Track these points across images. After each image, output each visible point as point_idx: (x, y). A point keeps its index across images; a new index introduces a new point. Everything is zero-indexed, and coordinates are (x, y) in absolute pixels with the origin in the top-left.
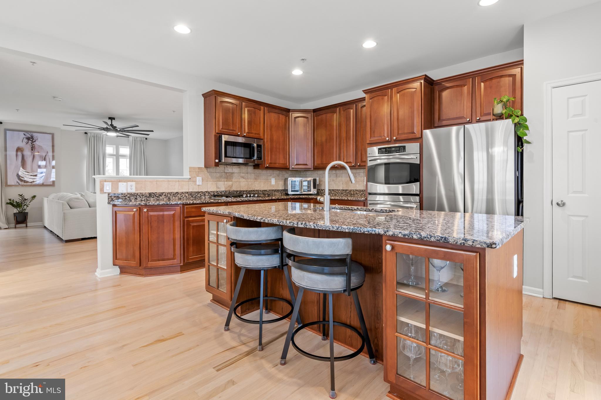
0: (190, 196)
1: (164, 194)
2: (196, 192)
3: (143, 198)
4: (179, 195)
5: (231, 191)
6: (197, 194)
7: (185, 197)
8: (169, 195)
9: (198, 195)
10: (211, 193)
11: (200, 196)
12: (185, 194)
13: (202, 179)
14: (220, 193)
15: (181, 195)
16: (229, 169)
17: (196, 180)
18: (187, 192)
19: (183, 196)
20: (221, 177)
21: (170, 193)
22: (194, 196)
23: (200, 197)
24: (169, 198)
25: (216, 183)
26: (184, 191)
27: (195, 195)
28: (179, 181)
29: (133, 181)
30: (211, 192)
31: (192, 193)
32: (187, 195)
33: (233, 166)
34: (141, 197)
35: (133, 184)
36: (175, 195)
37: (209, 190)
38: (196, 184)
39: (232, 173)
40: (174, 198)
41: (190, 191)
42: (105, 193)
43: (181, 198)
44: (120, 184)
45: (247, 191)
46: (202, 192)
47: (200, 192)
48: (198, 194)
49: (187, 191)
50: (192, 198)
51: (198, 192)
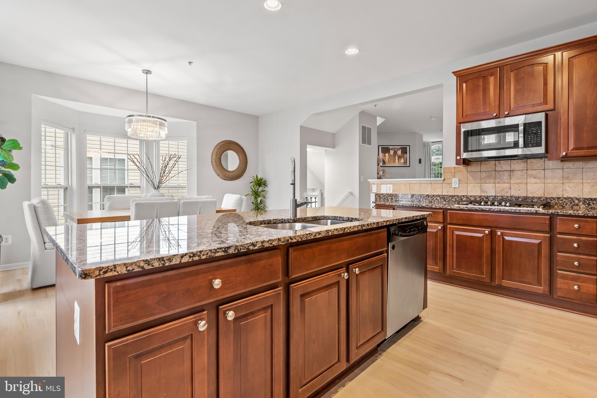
0: (442, 200)
1: (415, 196)
2: (450, 196)
3: (397, 199)
4: (430, 198)
5: (505, 197)
6: (450, 198)
7: (436, 201)
8: (419, 198)
9: (453, 200)
10: (470, 198)
11: (455, 200)
12: (436, 197)
13: (459, 180)
14: (485, 198)
15: (432, 198)
16: (503, 166)
17: (452, 182)
18: (439, 196)
19: (434, 200)
20: (488, 177)
21: (421, 196)
22: (447, 200)
23: (455, 202)
24: (420, 201)
25: (481, 186)
26: (436, 194)
27: (449, 199)
28: (431, 183)
29: (391, 184)
30: (471, 196)
31: (445, 197)
32: (438, 198)
33: (512, 161)
34: (396, 198)
35: (391, 186)
36: (426, 198)
37: (470, 194)
38: (451, 187)
39: (510, 171)
40: (424, 200)
41: (443, 194)
42: (373, 193)
43: (432, 201)
44: (382, 186)
45: (539, 198)
46: (458, 196)
47: (455, 196)
48: (452, 198)
49: (441, 194)
50: (444, 203)
51: (453, 196)
